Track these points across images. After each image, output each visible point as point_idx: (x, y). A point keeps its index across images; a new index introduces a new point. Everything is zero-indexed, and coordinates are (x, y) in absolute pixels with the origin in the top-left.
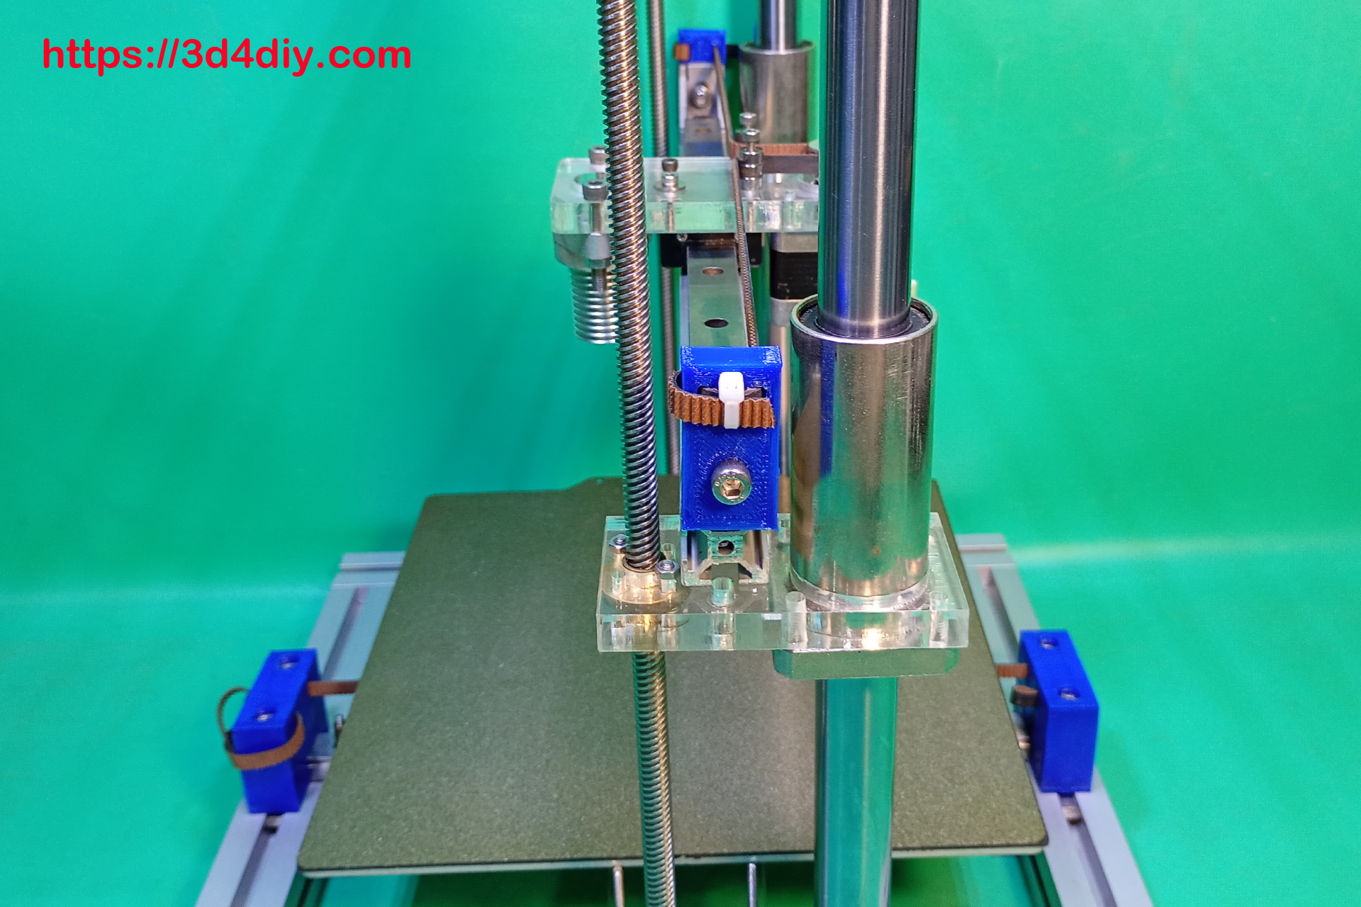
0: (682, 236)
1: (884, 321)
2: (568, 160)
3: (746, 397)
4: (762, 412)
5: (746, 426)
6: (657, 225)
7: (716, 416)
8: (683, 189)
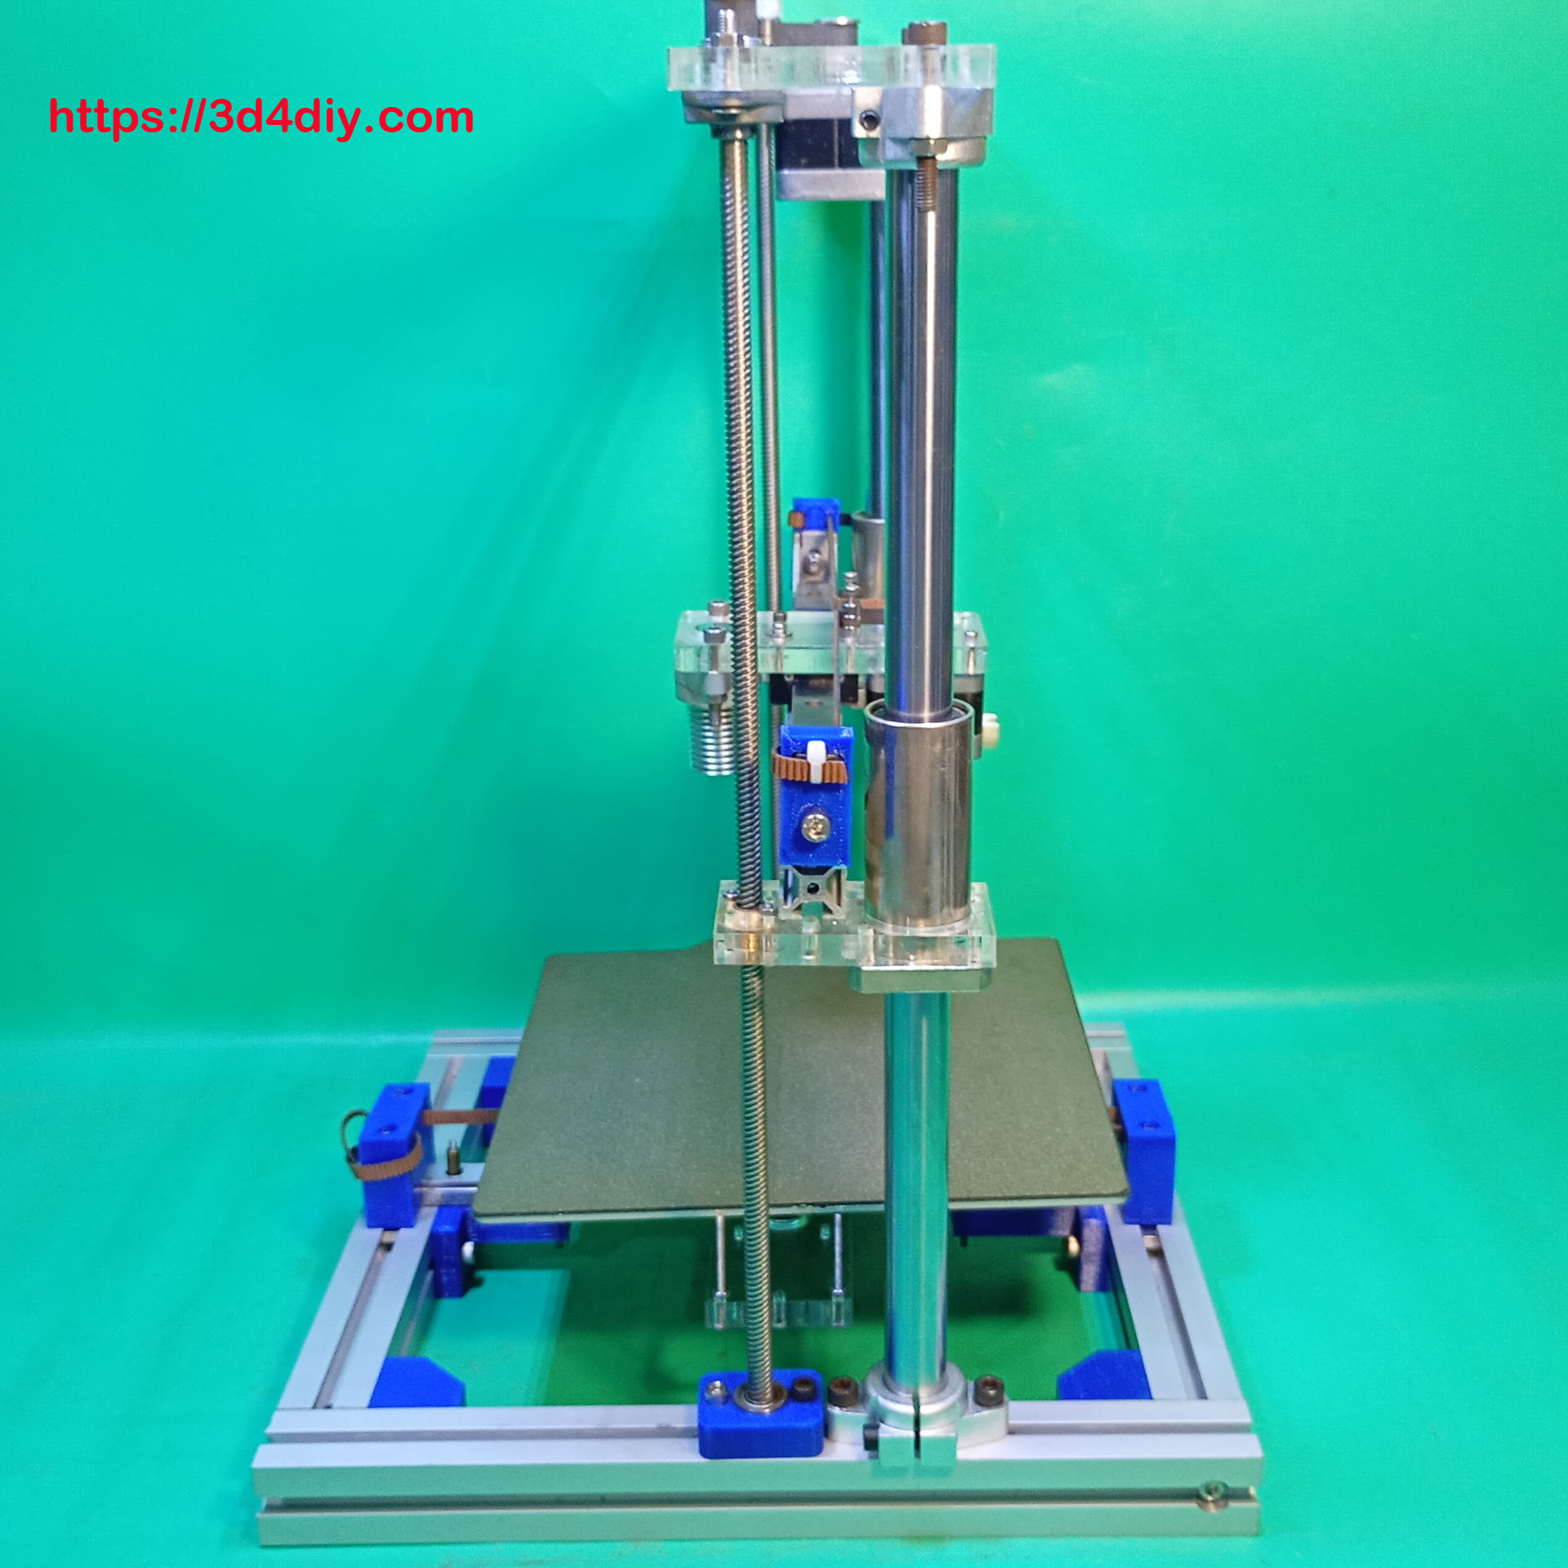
0: (789, 676)
1: (932, 714)
2: (689, 612)
3: (828, 760)
4: (838, 771)
5: (827, 781)
6: (767, 668)
7: (805, 774)
8: (791, 635)
